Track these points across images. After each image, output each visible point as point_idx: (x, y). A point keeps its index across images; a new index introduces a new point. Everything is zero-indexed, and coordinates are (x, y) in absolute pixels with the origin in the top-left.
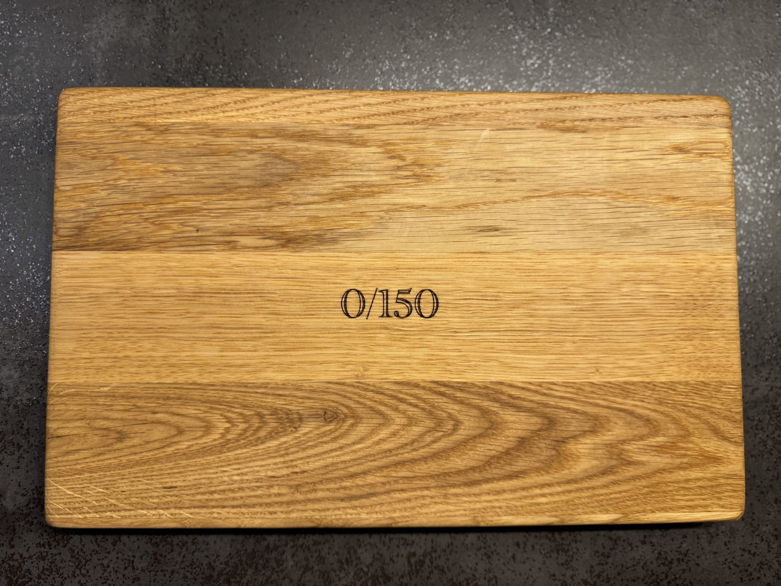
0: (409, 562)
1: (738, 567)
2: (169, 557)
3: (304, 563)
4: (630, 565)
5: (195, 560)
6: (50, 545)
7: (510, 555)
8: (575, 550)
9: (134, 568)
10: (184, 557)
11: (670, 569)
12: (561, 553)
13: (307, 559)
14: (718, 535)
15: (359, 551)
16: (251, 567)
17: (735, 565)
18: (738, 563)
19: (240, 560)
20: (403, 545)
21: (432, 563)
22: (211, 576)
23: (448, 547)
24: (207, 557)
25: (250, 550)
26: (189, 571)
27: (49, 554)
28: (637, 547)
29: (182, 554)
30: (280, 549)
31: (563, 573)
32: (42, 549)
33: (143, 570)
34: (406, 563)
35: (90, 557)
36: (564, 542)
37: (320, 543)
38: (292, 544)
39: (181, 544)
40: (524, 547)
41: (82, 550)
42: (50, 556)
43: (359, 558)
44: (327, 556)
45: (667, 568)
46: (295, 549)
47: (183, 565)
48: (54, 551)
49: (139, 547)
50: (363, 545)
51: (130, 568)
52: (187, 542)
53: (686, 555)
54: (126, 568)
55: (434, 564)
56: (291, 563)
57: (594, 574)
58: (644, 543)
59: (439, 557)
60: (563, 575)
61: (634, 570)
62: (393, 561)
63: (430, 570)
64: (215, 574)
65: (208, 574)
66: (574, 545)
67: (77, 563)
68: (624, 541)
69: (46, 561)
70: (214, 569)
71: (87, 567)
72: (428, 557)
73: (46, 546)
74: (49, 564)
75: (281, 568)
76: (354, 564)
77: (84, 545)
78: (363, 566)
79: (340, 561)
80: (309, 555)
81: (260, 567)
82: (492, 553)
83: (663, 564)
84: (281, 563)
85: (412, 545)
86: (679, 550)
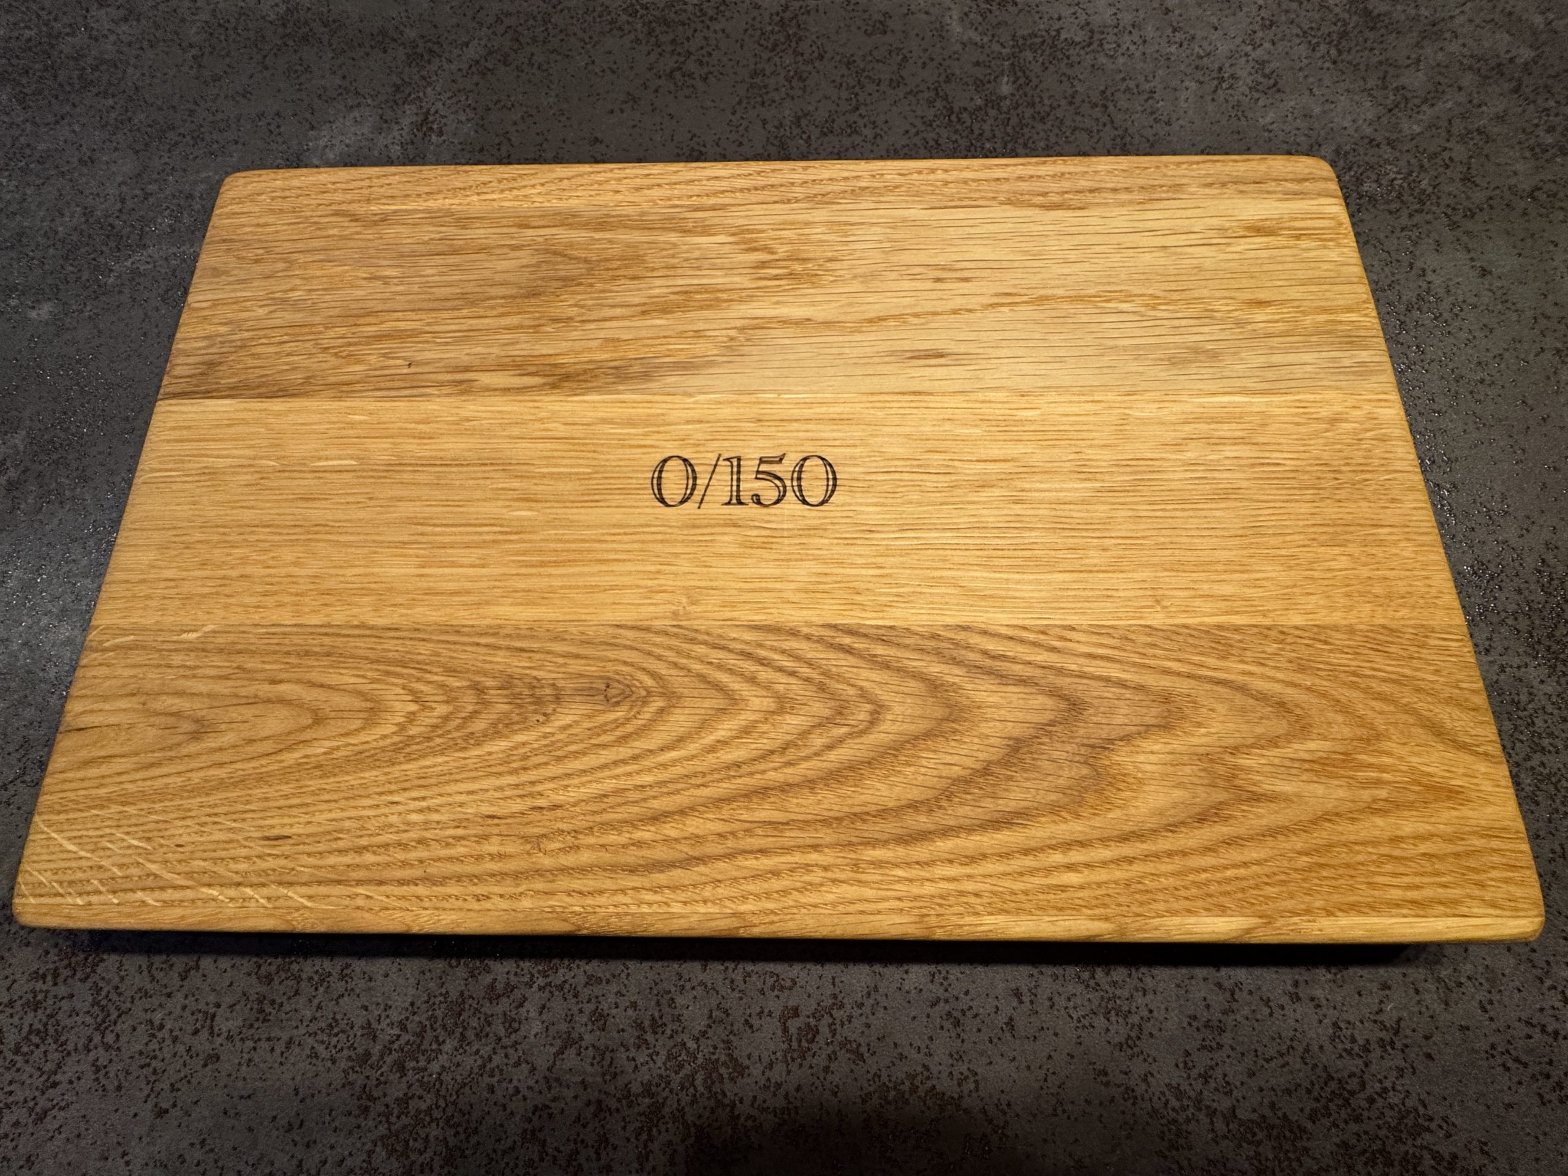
0: (785, 1030)
1: (1526, 1065)
2: (287, 1007)
3: (564, 1027)
4: (1272, 1052)
5: (339, 1017)
6: (56, 974)
7: (1002, 1019)
8: (1146, 1013)
9: (212, 1034)
10: (319, 1007)
11: (1366, 1065)
12: (1113, 1019)
13: (570, 1019)
14: (1460, 985)
15: (680, 1001)
16: (451, 1033)
17: (1517, 1060)
18: (1525, 1058)
19: (429, 1019)
20: (773, 989)
21: (834, 1033)
22: (367, 1054)
23: (869, 994)
24: (366, 1008)
25: (454, 996)
26: (323, 1042)
27: (50, 995)
28: (1282, 1008)
29: (316, 1002)
30: (517, 994)
31: (1124, 1068)
32: (39, 985)
33: (230, 1038)
34: (779, 1033)
35: (128, 1005)
36: (1118, 992)
37: (599, 981)
38: (541, 981)
39: (316, 978)
40: (1032, 1002)
41: (117, 988)
42: (50, 1002)
43: (678, 1019)
44: (614, 1011)
45: (1360, 1062)
46: (547, 994)
47: (313, 1027)
48: (62, 990)
49: (231, 985)
50: (688, 986)
51: (204, 1034)
52: (330, 974)
53: (1396, 1033)
54: (196, 1032)
55: (838, 1036)
56: (537, 1027)
57: (1194, 1073)
58: (1295, 998)
59: (850, 1019)
60: (1126, 1073)
61: (1283, 1066)
62: (751, 1027)
63: (830, 1049)
64: (376, 1050)
65: (360, 1050)
66: (1140, 1000)
67: (99, 1020)
68: (1251, 992)
69: (40, 1011)
70: (375, 1038)
71: (118, 1028)
72: (827, 1019)
73: (49, 978)
74: (45, 1019)
75: (513, 1036)
76: (668, 1032)
77: (122, 979)
78: (685, 1037)
79: (639, 1026)
80: (575, 1009)
81: (470, 1034)
82: (963, 1012)
83: (1349, 1052)
84: (516, 1025)
85: (790, 989)
86: (1378, 1018)
